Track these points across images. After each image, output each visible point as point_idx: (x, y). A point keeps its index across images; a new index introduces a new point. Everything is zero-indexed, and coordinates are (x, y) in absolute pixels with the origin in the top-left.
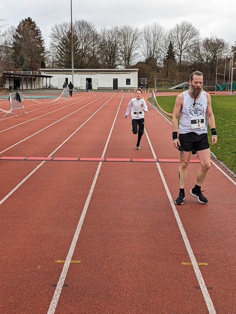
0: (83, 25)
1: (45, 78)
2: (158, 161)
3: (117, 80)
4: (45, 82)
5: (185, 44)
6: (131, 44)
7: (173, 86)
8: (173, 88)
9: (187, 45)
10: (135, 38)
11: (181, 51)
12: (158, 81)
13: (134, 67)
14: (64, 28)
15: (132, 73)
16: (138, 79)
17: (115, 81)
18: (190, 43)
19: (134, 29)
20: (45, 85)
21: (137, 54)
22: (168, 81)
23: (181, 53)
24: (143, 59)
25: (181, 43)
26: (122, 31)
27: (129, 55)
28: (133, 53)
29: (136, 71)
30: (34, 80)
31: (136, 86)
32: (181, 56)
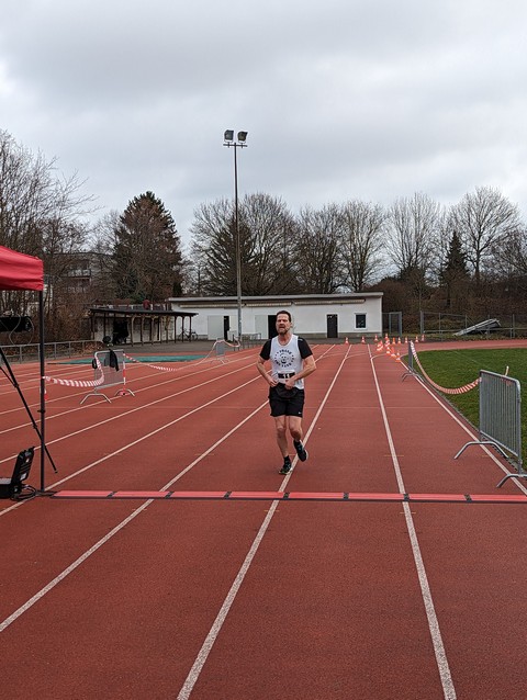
0: (262, 203)
1: (179, 318)
2: (407, 499)
3: (335, 317)
4: (180, 326)
5: (486, 235)
6: (365, 239)
7: (463, 328)
8: (462, 332)
9: (490, 238)
10: (374, 227)
11: (478, 252)
12: (427, 317)
13: (373, 289)
14: (221, 211)
15: (368, 302)
16: (383, 315)
17: (332, 321)
18: (498, 233)
19: (372, 208)
20: (179, 332)
21: (378, 261)
22: (450, 318)
23: (479, 256)
24: (393, 270)
25: (477, 234)
26: (347, 212)
27: (363, 262)
28: (371, 259)
29: (377, 297)
30: (158, 322)
31: (379, 329)
32: (477, 262)
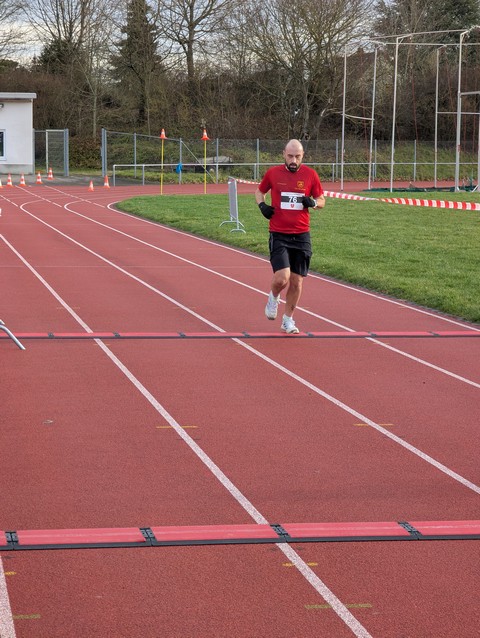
11: (192, 26)
15: (8, 109)
16: (36, 136)
23: (192, 32)
29: (24, 101)
31: (28, 158)
32: (190, 42)
